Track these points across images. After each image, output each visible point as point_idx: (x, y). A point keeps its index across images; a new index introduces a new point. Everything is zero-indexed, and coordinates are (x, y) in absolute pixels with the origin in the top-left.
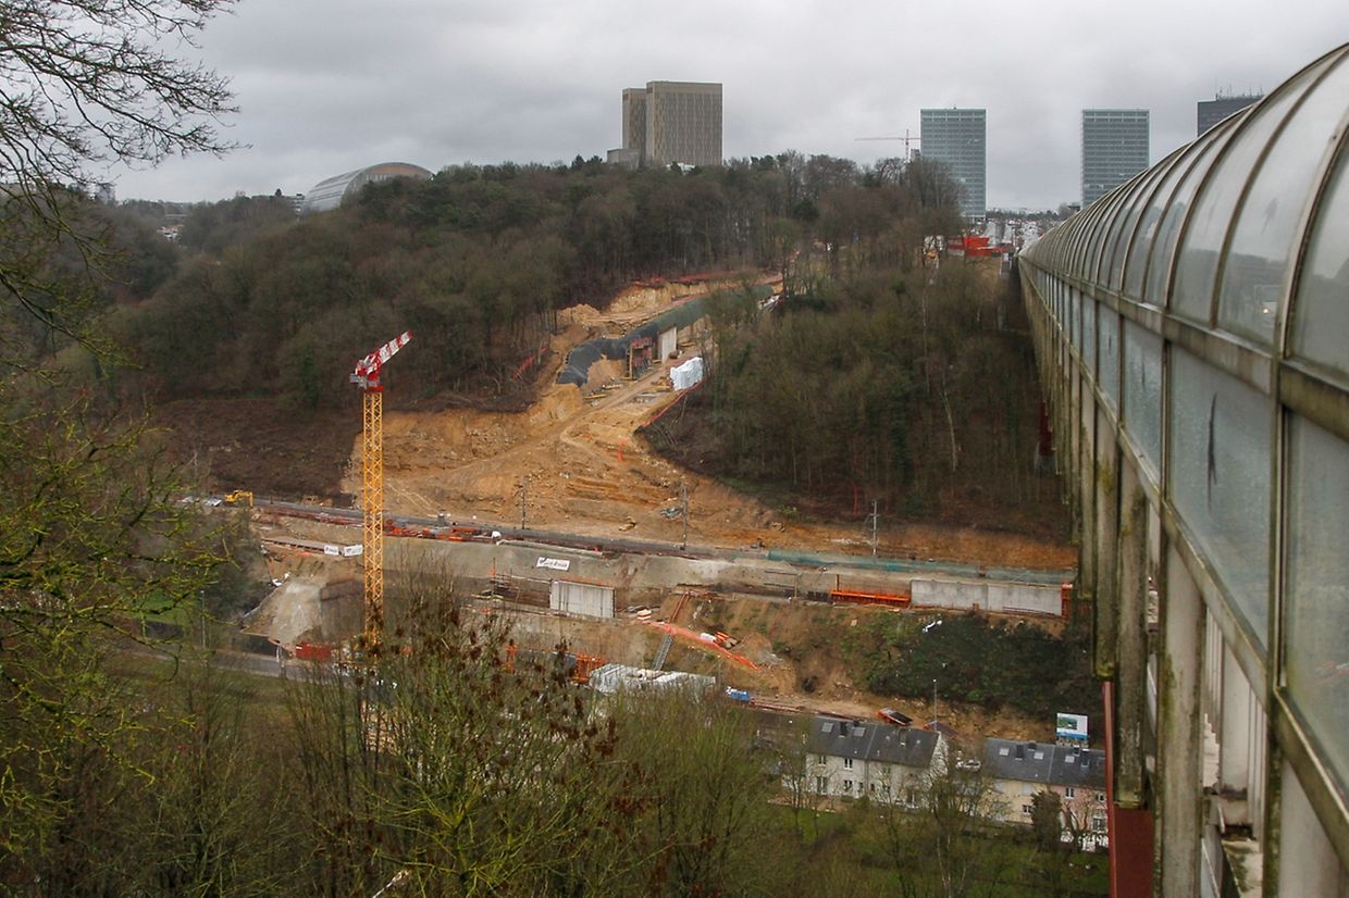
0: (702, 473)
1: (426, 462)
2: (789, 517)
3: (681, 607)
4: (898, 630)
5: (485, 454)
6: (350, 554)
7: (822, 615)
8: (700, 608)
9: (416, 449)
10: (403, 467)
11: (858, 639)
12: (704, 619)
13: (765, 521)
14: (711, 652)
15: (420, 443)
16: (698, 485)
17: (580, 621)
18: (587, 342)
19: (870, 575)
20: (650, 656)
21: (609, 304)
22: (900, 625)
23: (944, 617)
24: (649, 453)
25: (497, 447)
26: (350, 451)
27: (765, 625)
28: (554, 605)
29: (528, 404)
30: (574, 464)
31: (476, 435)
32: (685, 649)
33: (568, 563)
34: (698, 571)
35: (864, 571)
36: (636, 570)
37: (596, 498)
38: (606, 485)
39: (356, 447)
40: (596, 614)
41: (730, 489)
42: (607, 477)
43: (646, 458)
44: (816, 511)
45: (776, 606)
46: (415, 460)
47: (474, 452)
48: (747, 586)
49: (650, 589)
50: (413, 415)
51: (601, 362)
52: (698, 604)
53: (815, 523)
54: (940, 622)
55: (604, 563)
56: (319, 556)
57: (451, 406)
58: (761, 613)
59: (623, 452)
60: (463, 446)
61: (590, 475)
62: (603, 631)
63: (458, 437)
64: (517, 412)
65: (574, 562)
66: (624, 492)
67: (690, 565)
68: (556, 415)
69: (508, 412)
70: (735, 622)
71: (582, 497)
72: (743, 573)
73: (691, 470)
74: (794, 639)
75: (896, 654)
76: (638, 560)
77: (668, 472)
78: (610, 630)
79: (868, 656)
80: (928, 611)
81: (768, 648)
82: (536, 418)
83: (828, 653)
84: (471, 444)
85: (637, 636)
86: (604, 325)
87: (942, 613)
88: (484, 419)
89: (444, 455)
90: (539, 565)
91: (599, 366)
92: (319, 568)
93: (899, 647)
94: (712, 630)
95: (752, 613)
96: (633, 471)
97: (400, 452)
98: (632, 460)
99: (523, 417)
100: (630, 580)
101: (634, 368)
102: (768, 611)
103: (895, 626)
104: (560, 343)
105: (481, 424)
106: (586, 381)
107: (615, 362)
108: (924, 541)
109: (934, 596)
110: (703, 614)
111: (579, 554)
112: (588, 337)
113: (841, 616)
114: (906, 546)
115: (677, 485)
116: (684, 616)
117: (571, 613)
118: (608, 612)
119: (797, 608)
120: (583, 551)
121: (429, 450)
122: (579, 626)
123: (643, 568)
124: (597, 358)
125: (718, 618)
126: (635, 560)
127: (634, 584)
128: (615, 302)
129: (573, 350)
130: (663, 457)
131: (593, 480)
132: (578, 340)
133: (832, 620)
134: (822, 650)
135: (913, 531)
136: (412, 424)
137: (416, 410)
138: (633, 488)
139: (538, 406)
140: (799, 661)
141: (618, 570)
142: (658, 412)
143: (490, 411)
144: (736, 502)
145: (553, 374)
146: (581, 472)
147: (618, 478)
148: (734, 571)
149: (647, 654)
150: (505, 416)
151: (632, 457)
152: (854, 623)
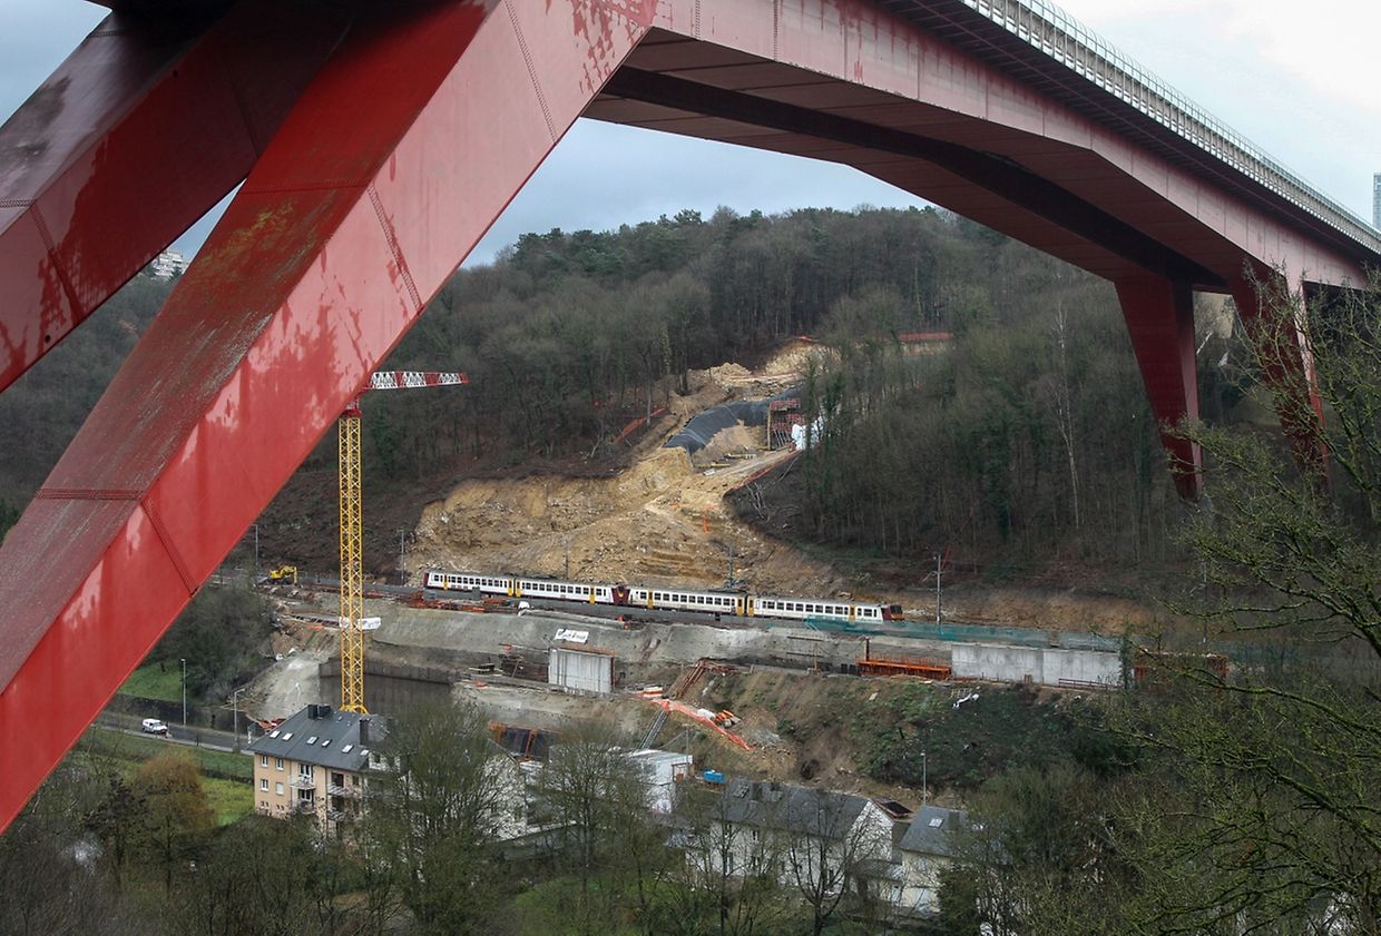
0: (780, 539)
1: (497, 537)
2: (861, 584)
3: (692, 682)
4: (924, 705)
5: (564, 528)
6: (365, 627)
7: (841, 688)
8: (712, 683)
9: (490, 523)
10: (474, 543)
11: (873, 714)
12: (714, 695)
13: (831, 590)
14: (705, 731)
15: (494, 516)
16: (772, 552)
17: (574, 696)
18: (723, 406)
19: (917, 644)
20: (639, 737)
21: (765, 364)
22: (927, 699)
23: (984, 689)
24: (732, 519)
25: (577, 519)
26: (416, 523)
27: (775, 701)
28: (552, 679)
29: (617, 469)
30: (651, 535)
31: (557, 506)
32: (679, 728)
33: (586, 634)
34: (725, 642)
35: (909, 639)
36: (659, 642)
37: (669, 574)
38: (682, 559)
39: (423, 520)
40: (594, 688)
41: (805, 555)
42: (683, 550)
43: (729, 525)
44: (893, 578)
45: (793, 678)
46: (488, 535)
47: (553, 525)
48: (775, 658)
49: (670, 664)
50: (493, 483)
51: (736, 428)
52: (711, 678)
53: (886, 591)
54: (976, 696)
55: (625, 634)
56: (332, 630)
57: (535, 473)
58: (774, 688)
59: (709, 519)
60: (541, 519)
61: (667, 548)
62: (596, 707)
63: (538, 508)
64: (605, 478)
65: (593, 633)
66: (698, 566)
67: (718, 635)
68: (653, 482)
69: (596, 477)
70: (746, 698)
71: (654, 573)
72: (774, 642)
73: (771, 535)
74: (802, 717)
75: (912, 733)
76: (663, 630)
77: (748, 539)
78: (603, 706)
79: (880, 735)
80: (966, 683)
81: (771, 728)
82: (627, 484)
83: (837, 733)
84: (550, 517)
85: (631, 713)
86: (749, 386)
87: (982, 686)
88: (568, 488)
89: (518, 528)
90: (557, 637)
91: (732, 432)
92: (328, 642)
93: (916, 724)
94: (718, 708)
95: (766, 688)
96: (715, 541)
97: (472, 526)
98: (715, 529)
99: (611, 484)
100: (650, 653)
101: (773, 436)
102: (783, 685)
103: (921, 700)
104: (683, 404)
105: (563, 494)
106: (703, 447)
107: (753, 429)
108: (1007, 609)
109: (978, 665)
110: (713, 689)
111: (602, 624)
112: (725, 400)
113: (862, 689)
114: (985, 616)
115: (755, 554)
116: (693, 692)
117: (569, 688)
118: (605, 687)
119: (815, 680)
120: (605, 621)
121: (504, 523)
122: (573, 702)
123: (666, 640)
124: (731, 423)
125: (729, 693)
126: (660, 630)
127: (654, 658)
128: (772, 360)
129: (702, 413)
130: (745, 522)
131: (668, 553)
132: (711, 401)
133: (851, 693)
134: (831, 730)
135: (997, 598)
136: (490, 493)
137: (499, 478)
138: (707, 560)
139: (631, 472)
140: (803, 742)
141: (639, 643)
142: (758, 473)
143: (573, 477)
144: (809, 570)
145: (662, 436)
146: (657, 545)
147: (694, 548)
148: (764, 642)
149: (636, 734)
150: (592, 482)
151: (715, 526)
152: (873, 697)
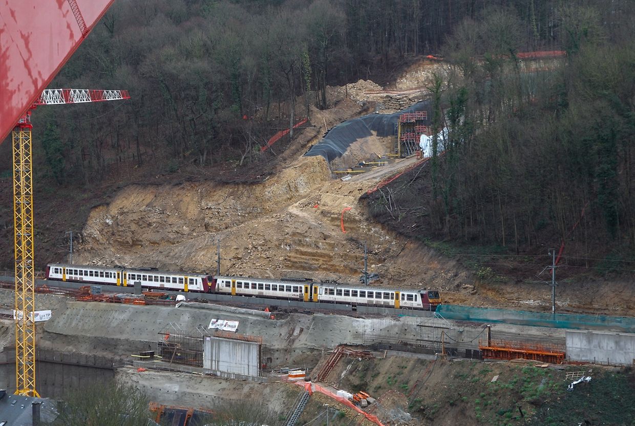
0: (410, 237)
1: (157, 237)
2: (483, 277)
3: (332, 366)
4: (541, 387)
5: (216, 228)
6: (37, 319)
7: (465, 371)
8: (349, 367)
9: (150, 225)
10: (136, 243)
11: (495, 395)
12: (351, 378)
13: (456, 283)
14: (344, 410)
15: (154, 218)
16: (403, 249)
17: (227, 380)
18: (358, 118)
19: (534, 331)
20: (285, 416)
21: (395, 80)
22: (543, 381)
23: (596, 373)
24: (367, 220)
25: (228, 221)
26: (83, 225)
27: (407, 383)
28: (207, 364)
29: (263, 175)
30: (294, 234)
31: (210, 208)
32: (320, 408)
33: (237, 323)
34: (361, 330)
35: (527, 327)
36: (302, 330)
37: (310, 269)
38: (322, 255)
39: (89, 222)
40: (244, 372)
41: (432, 251)
42: (323, 247)
43: (364, 225)
44: (513, 271)
45: (422, 362)
46: (148, 235)
47: (207, 227)
48: (406, 344)
49: (312, 350)
50: (151, 189)
51: (369, 138)
52: (349, 362)
53: (505, 283)
54: (588, 379)
55: (272, 324)
56: (7, 322)
57: (190, 180)
58: (406, 371)
59: (345, 220)
60: (196, 220)
61: (309, 246)
62: (246, 389)
63: (193, 211)
64: (253, 183)
65: (243, 322)
66: (336, 262)
67: (355, 324)
68: (296, 187)
69: (244, 183)
70: (380, 380)
71: (297, 268)
72: (405, 330)
73: (401, 234)
74: (431, 397)
75: (530, 411)
76: (305, 320)
77: (381, 237)
78: (252, 389)
79: (502, 414)
80: (580, 367)
81: (403, 407)
82: (273, 189)
83: (463, 412)
84: (203, 219)
85: (278, 394)
86: (381, 101)
87: (594, 369)
88: (220, 193)
89: (175, 229)
90: (211, 326)
91: (366, 142)
92: (4, 333)
93: (535, 403)
94: (355, 389)
95: (398, 371)
96: (351, 240)
97: (134, 227)
98: (351, 229)
99: (258, 189)
100: (293, 341)
101: (403, 145)
102: (413, 368)
103: (539, 382)
104: (322, 117)
105: (215, 198)
106: (340, 155)
107: (385, 139)
108: (616, 300)
109: (590, 350)
110: (351, 372)
111: (250, 314)
112: (360, 113)
113: (484, 372)
114: (596, 306)
115: (387, 251)
116: (333, 375)
117: (222, 372)
118: (254, 371)
119: (443, 364)
120: (254, 311)
121: (162, 225)
122: (224, 384)
123: (308, 328)
124: (364, 133)
125: (364, 376)
126: (302, 320)
127: (297, 344)
128: (402, 77)
129: (339, 125)
130: (378, 222)
131: (310, 250)
132: (347, 114)
133: (474, 376)
134: (458, 409)
135: (606, 289)
136: (149, 198)
137: (157, 185)
138: (345, 257)
139: (276, 178)
140: (432, 420)
141: (284, 331)
142: (390, 178)
143: (225, 183)
144: (435, 265)
145: (303, 146)
146: (300, 243)
147: (333, 246)
148: (396, 330)
149: (282, 413)
150: (241, 188)
151: (352, 226)
152: (495, 379)
